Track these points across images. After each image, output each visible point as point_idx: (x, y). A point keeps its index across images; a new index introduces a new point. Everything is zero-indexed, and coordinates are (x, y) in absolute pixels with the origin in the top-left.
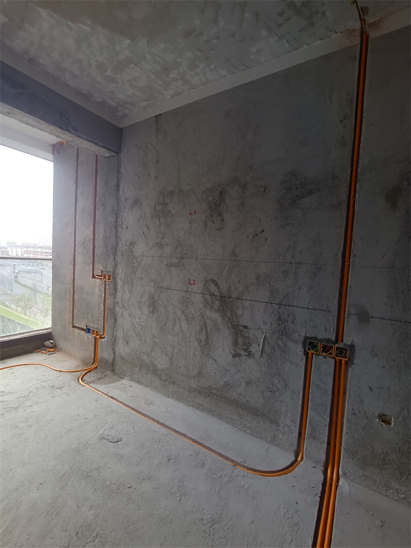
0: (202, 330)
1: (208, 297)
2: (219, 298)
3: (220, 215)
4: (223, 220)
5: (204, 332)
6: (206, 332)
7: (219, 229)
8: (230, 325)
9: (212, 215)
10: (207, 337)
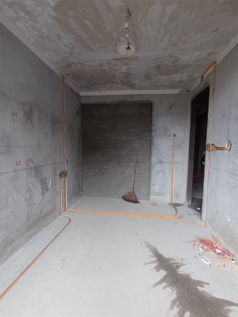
0: (27, 191)
1: (29, 170)
2: (34, 168)
3: (31, 121)
4: (33, 125)
5: (28, 192)
6: (30, 191)
7: (31, 130)
8: (40, 181)
9: (27, 120)
10: (30, 194)
